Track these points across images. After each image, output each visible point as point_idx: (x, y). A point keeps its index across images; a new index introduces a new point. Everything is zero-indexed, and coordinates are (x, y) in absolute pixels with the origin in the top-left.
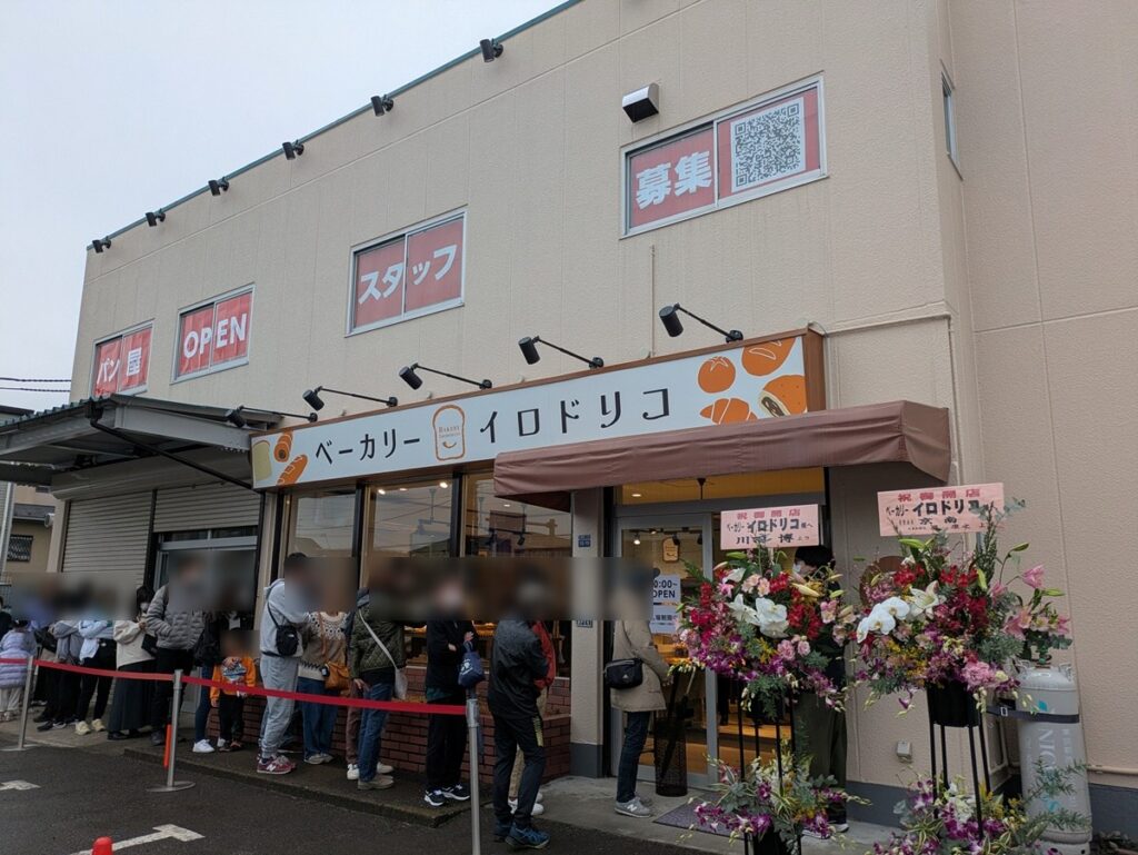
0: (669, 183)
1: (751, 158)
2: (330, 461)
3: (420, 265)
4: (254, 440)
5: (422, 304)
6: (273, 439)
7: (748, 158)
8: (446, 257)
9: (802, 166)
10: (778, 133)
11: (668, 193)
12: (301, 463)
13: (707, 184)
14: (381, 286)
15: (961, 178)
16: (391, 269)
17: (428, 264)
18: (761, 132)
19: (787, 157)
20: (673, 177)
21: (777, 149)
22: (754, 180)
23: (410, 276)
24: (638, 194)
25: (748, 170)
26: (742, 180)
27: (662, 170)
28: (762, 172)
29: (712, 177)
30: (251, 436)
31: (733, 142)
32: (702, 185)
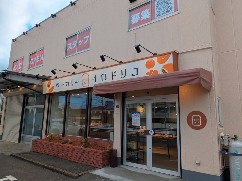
2: (59, 87)
3: (81, 41)
5: (81, 50)
6: (47, 82)
7: (159, 10)
8: (86, 39)
9: (173, 11)
10: (167, 3)
11: (139, 20)
12: (53, 88)
13: (149, 17)
14: (72, 46)
15: (214, 14)
16: (74, 42)
18: (162, 3)
19: (169, 9)
20: (140, 16)
21: (167, 7)
22: (161, 15)
23: (78, 43)
24: (132, 20)
25: (159, 13)
26: (157, 15)
27: (138, 14)
28: (163, 13)
29: (150, 15)
30: (42, 82)
31: (155, 6)
32: (147, 17)
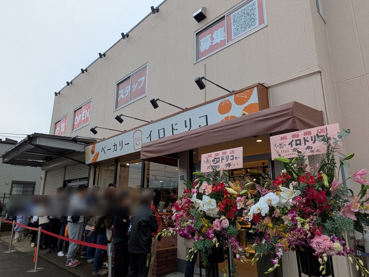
0: (211, 41)
1: (239, 26)
2: (105, 153)
3: (135, 85)
4: (86, 148)
5: (135, 97)
6: (90, 147)
7: (238, 26)
8: (142, 81)
9: (257, 24)
10: (248, 14)
11: (210, 45)
12: (98, 155)
13: (224, 39)
14: (124, 94)
15: (325, 23)
16: (127, 88)
17: (137, 84)
18: (242, 15)
19: (252, 22)
20: (212, 39)
21: (248, 20)
22: (240, 33)
23: (131, 89)
24: (200, 47)
25: (238, 30)
26: (235, 34)
27: (208, 37)
28: (243, 30)
29: (225, 36)
30: (85, 147)
31: (232, 21)
32: (222, 40)
